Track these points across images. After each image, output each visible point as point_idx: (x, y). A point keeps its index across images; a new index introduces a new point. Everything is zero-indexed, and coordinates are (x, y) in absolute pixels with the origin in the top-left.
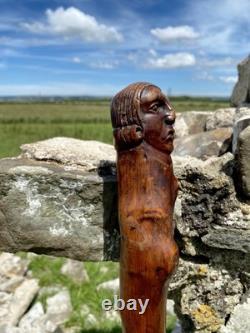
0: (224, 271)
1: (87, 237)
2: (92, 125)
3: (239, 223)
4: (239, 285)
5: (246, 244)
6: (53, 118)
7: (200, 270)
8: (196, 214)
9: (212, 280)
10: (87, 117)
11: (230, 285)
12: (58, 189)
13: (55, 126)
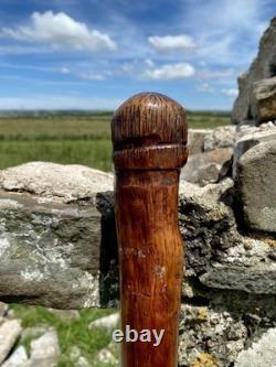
0: (226, 314)
1: (65, 281)
2: (82, 142)
3: (240, 259)
4: (243, 328)
5: (249, 282)
6: (38, 134)
7: (198, 314)
8: (193, 250)
9: (213, 325)
10: (76, 133)
11: (232, 329)
12: (29, 226)
13: (39, 143)
